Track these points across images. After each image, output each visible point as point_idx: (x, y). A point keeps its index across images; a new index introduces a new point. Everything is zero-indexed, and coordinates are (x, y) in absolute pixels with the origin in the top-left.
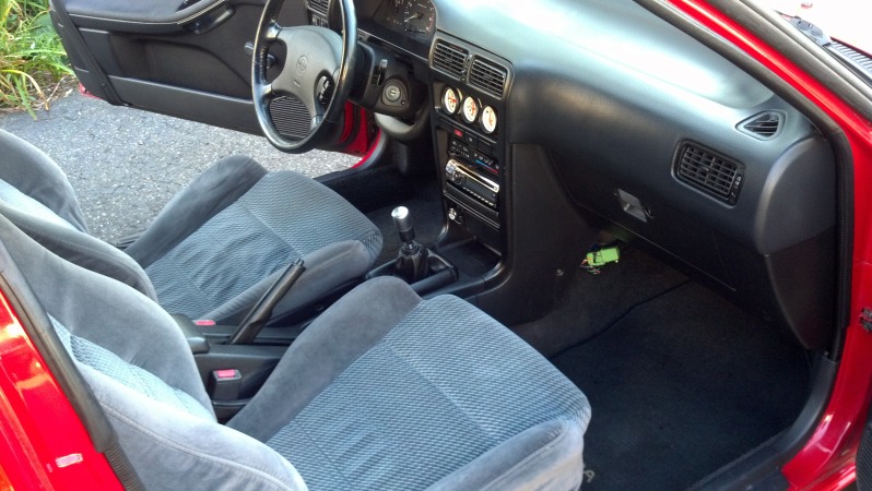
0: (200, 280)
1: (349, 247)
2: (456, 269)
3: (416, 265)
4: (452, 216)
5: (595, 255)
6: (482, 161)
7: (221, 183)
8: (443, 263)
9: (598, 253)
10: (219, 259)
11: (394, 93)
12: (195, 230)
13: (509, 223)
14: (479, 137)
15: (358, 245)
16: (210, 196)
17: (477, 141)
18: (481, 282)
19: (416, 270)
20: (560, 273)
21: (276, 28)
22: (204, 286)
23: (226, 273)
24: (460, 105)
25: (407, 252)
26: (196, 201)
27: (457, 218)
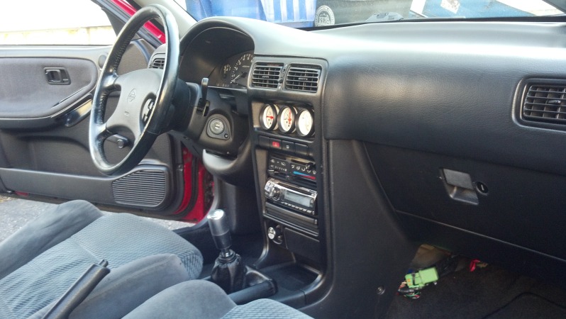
0: (16, 303)
1: (164, 258)
2: (274, 282)
3: (232, 274)
4: (271, 236)
5: (414, 276)
6: (300, 171)
7: (56, 222)
8: (261, 278)
9: (417, 275)
10: (38, 284)
11: (217, 126)
12: (26, 263)
13: (328, 229)
14: (295, 142)
15: (173, 258)
16: (44, 232)
17: (294, 145)
18: (300, 295)
19: (232, 281)
20: (381, 291)
21: (114, 76)
22: (17, 308)
23: (42, 295)
24: (277, 117)
25: (224, 261)
26: (30, 236)
27: (276, 238)
